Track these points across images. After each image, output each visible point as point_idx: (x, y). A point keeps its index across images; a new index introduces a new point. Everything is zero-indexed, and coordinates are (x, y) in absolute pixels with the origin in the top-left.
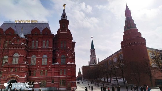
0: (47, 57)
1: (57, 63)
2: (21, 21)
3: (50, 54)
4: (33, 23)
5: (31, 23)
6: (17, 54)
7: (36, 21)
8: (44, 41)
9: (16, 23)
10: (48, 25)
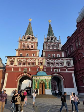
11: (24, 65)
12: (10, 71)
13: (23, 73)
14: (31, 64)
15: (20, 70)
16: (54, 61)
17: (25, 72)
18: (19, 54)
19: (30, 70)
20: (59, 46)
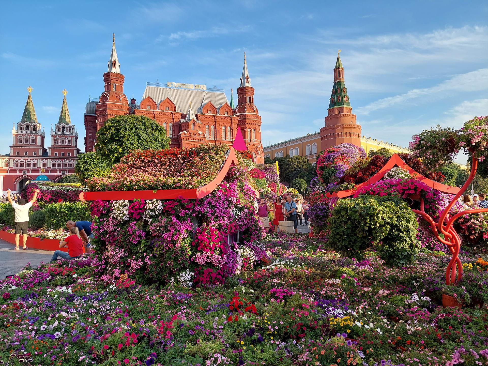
8: (224, 128)
11: (23, 167)
12: (5, 174)
13: (23, 176)
14: (31, 165)
15: (18, 173)
16: (61, 161)
17: (25, 174)
18: (14, 153)
19: (30, 173)
20: (72, 140)
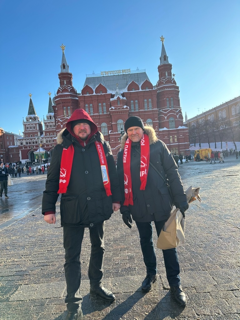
0: (152, 121)
1: (165, 129)
2: (109, 72)
3: (156, 117)
4: (125, 74)
5: (121, 74)
6: (121, 120)
7: (128, 70)
8: (146, 100)
9: (102, 76)
10: (146, 74)
11: (30, 144)
12: (22, 149)
14: (35, 143)
15: (28, 148)
16: (51, 139)
17: (32, 149)
18: (25, 136)
19: (35, 147)
